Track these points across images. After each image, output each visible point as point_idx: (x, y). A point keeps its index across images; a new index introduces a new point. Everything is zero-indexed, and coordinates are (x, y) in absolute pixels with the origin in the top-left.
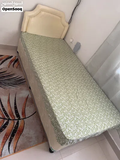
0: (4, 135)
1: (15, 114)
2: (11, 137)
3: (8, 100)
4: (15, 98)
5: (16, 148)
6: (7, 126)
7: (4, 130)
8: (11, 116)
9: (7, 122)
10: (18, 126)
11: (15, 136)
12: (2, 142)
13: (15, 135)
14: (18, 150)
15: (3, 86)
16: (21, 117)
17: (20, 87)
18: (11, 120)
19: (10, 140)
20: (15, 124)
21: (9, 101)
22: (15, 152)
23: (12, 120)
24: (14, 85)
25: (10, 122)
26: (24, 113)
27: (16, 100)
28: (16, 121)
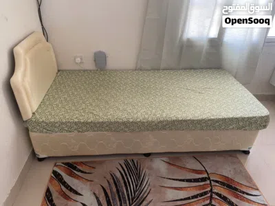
2: (239, 192)
3: (175, 189)
4: (169, 179)
6: (223, 196)
8: (206, 188)
9: (216, 195)
10: (221, 182)
13: (234, 187)
16: (205, 176)
18: (211, 189)
22: (258, 189)
25: (215, 191)
28: (212, 183)
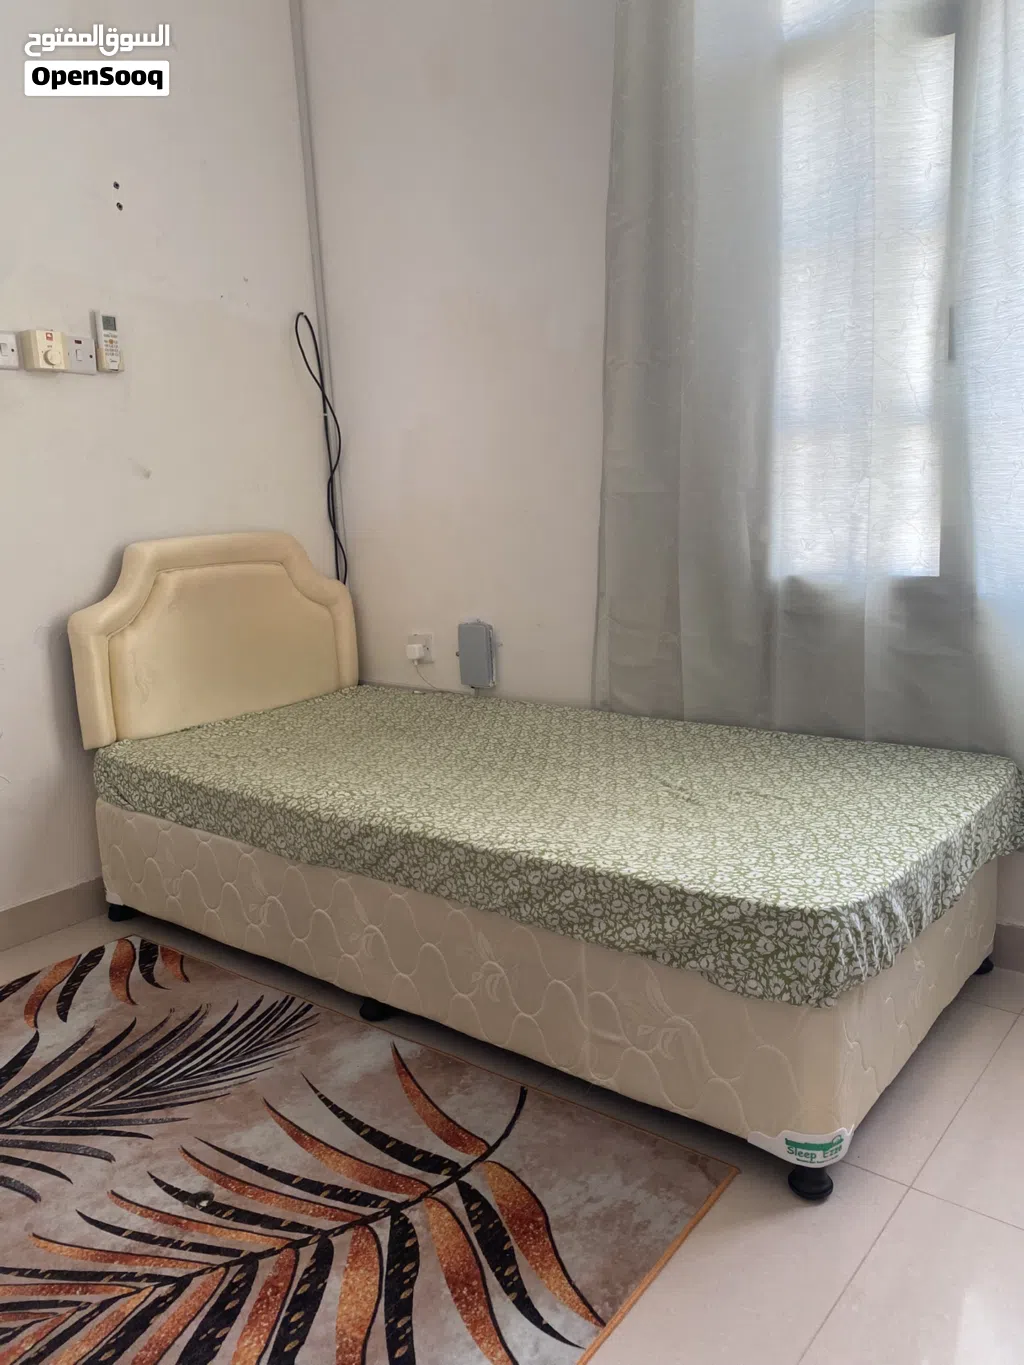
0: (447, 1291)
1: (403, 1168)
2: (499, 1276)
3: (291, 1134)
4: (327, 1102)
5: (585, 1302)
6: (416, 1244)
7: (416, 1269)
8: (394, 1188)
9: (393, 1227)
10: (485, 1204)
11: (519, 1257)
12: (473, 1329)
13: (511, 1250)
14: (611, 1305)
15: (182, 1096)
16: (461, 1158)
17: (300, 1043)
19: (508, 1291)
20: (459, 1205)
21: (298, 1134)
22: (601, 1322)
23: (415, 1202)
24: (249, 1054)
25: (414, 1215)
26: (455, 1134)
27: (346, 1108)
28: (446, 1190)
